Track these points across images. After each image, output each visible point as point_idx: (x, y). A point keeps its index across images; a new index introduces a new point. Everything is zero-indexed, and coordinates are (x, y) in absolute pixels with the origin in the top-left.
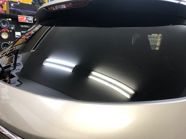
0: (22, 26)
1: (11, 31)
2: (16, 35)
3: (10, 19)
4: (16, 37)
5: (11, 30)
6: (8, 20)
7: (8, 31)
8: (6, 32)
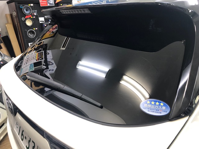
1: (34, 17)
6: (30, 6)
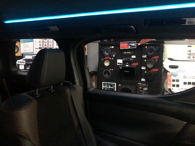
0: (125, 53)
1: (113, 59)
2: (118, 62)
3: (113, 47)
4: (118, 64)
5: (113, 57)
6: (111, 48)
7: (110, 59)
8: (108, 59)
